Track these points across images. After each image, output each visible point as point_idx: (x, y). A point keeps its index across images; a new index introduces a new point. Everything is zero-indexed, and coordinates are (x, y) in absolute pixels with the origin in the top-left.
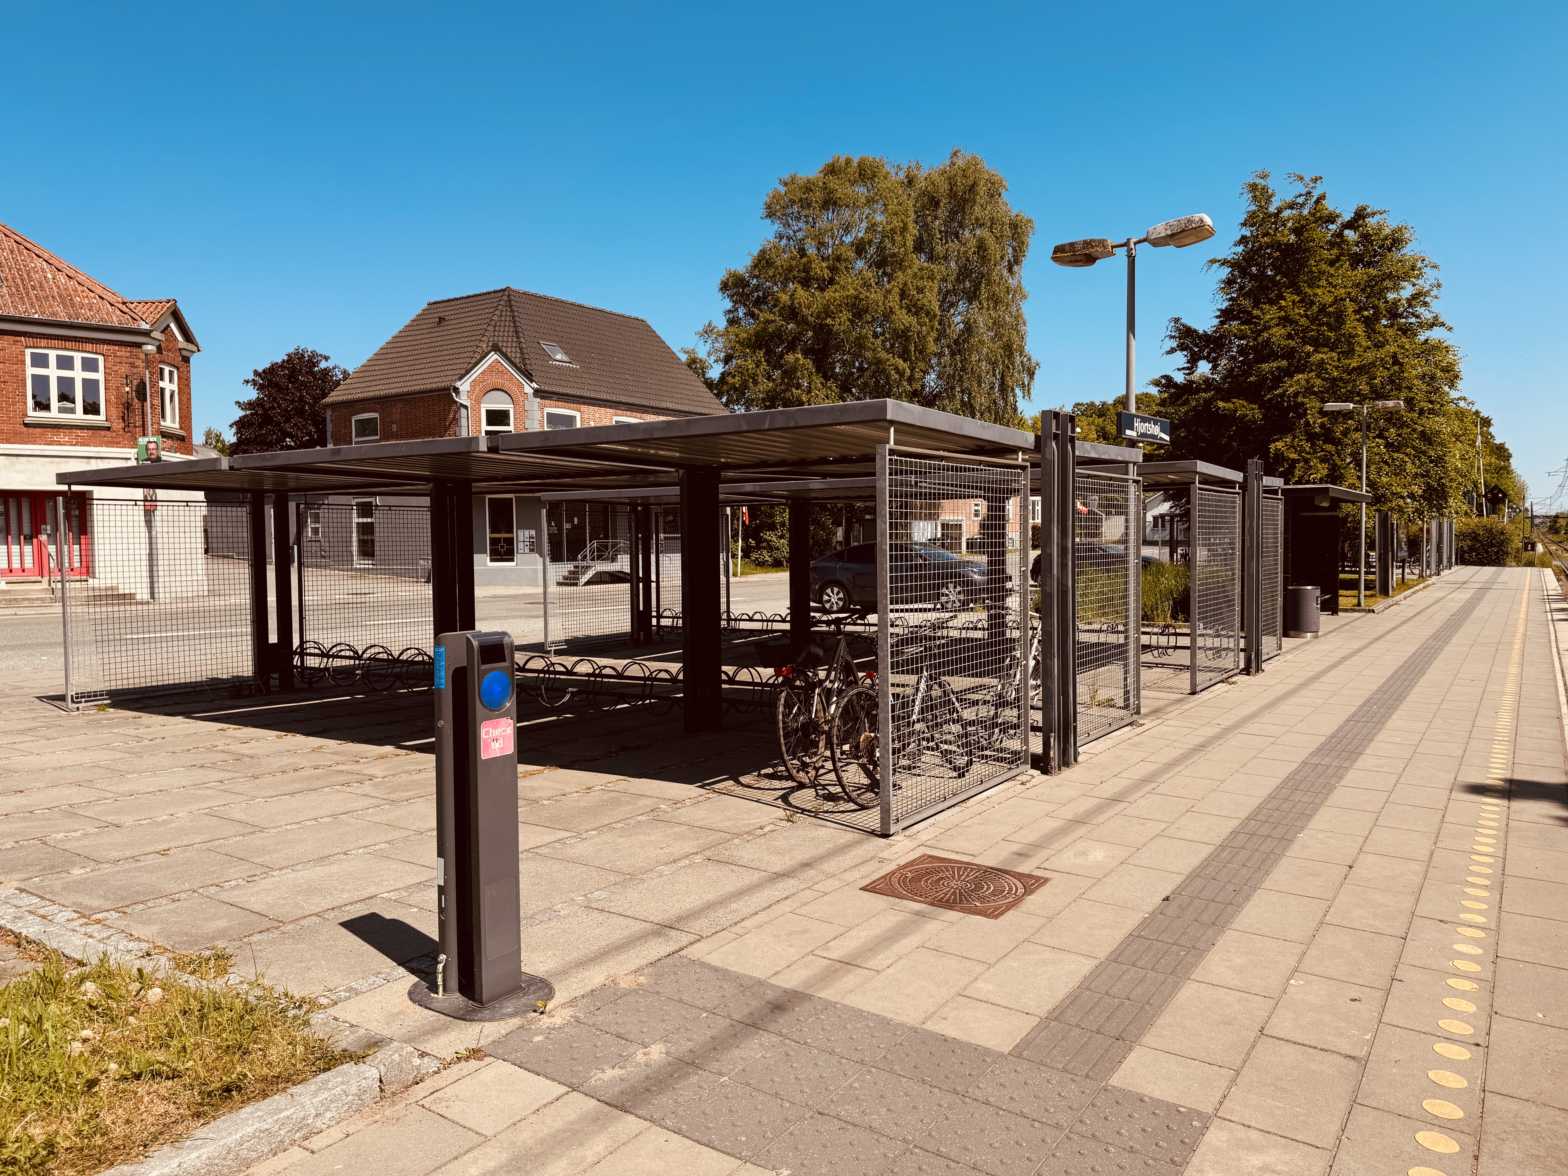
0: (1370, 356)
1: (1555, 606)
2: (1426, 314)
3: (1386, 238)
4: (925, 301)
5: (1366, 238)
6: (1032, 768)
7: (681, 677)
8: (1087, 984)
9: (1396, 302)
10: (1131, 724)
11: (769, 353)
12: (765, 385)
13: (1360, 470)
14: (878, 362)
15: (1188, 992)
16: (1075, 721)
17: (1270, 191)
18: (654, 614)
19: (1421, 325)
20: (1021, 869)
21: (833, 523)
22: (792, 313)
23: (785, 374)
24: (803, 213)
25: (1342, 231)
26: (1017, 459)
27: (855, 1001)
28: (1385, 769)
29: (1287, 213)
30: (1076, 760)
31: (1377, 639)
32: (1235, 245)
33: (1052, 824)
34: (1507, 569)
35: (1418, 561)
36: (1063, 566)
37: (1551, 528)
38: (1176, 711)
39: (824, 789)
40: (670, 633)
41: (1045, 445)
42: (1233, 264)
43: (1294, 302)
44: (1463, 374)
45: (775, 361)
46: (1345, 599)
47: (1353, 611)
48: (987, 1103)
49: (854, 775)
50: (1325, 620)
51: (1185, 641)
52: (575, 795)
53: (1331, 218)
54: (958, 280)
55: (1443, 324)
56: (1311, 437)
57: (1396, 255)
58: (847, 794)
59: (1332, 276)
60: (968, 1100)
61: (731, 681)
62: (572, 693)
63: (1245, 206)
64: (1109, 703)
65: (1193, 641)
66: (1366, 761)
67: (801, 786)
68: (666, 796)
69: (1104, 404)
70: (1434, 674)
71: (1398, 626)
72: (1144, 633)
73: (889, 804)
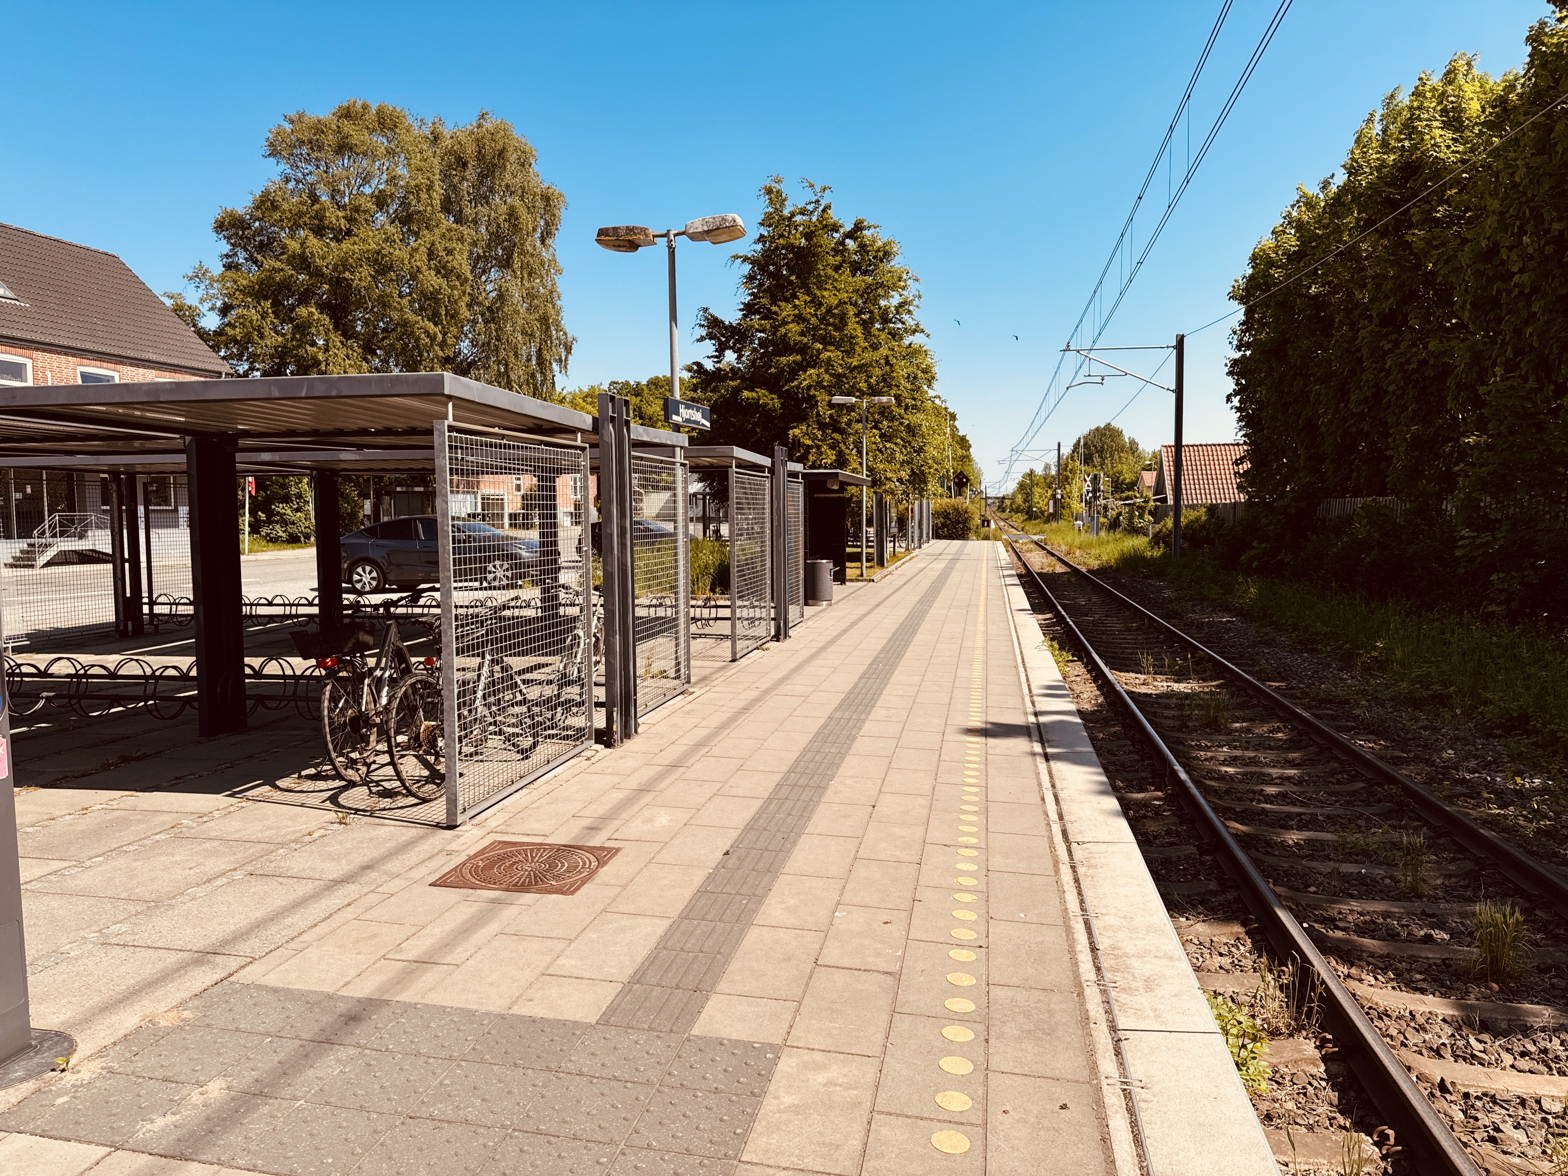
0: (868, 356)
1: (1006, 572)
2: (910, 322)
3: (878, 251)
4: (455, 263)
5: (863, 247)
6: (596, 742)
7: (194, 673)
8: (663, 944)
9: (887, 308)
10: (682, 693)
11: (276, 304)
12: (273, 340)
13: (861, 457)
14: (405, 324)
15: (753, 937)
16: (635, 694)
17: (784, 195)
18: (145, 600)
19: (906, 330)
20: (593, 843)
21: (359, 495)
22: (302, 262)
23: (297, 328)
24: (314, 155)
25: (844, 240)
26: (576, 440)
27: (436, 998)
28: (893, 719)
29: (798, 218)
30: (636, 732)
31: (878, 605)
32: (755, 243)
33: (618, 796)
34: (970, 542)
35: (905, 535)
36: (623, 545)
37: (999, 507)
38: (721, 677)
39: (378, 785)
40: (167, 622)
41: (603, 428)
42: (753, 262)
43: (805, 302)
44: (937, 376)
45: (285, 315)
46: (851, 570)
47: (858, 580)
48: (581, 1074)
49: (411, 767)
50: (837, 590)
51: (726, 613)
52: (67, 817)
53: (835, 228)
54: (488, 246)
55: (923, 331)
56: (822, 426)
57: (885, 266)
58: (406, 788)
59: (836, 280)
60: (562, 1075)
61: (258, 674)
62: (47, 698)
63: (762, 207)
64: (663, 674)
65: (733, 612)
66: (877, 713)
67: (351, 784)
68: (188, 810)
69: (638, 384)
70: (923, 635)
71: (893, 593)
72: (693, 606)
73: (455, 794)
